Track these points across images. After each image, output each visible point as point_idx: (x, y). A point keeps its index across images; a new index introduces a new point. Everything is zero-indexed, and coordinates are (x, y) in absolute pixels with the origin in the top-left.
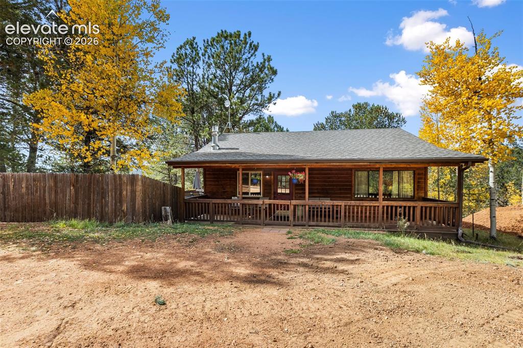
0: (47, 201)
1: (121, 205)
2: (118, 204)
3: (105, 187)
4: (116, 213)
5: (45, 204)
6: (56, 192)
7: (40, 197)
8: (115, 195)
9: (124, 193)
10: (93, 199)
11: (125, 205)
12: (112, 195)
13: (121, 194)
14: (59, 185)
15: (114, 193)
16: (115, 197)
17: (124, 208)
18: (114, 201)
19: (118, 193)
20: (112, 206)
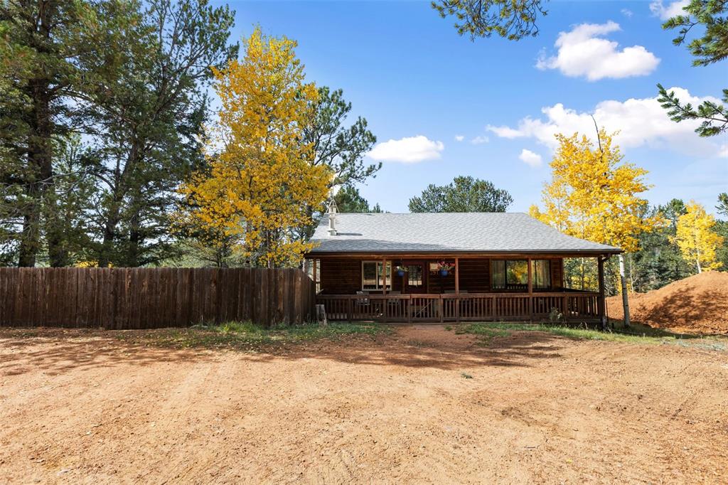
0: (179, 301)
1: (277, 304)
2: (273, 303)
3: (256, 283)
4: (269, 314)
5: (176, 305)
6: (191, 290)
7: (168, 296)
8: (269, 292)
9: (281, 290)
10: (242, 298)
11: (282, 304)
12: (265, 293)
13: (276, 291)
14: (196, 282)
15: (267, 291)
16: (269, 295)
17: (281, 307)
18: (267, 300)
19: (273, 290)
20: (265, 305)
